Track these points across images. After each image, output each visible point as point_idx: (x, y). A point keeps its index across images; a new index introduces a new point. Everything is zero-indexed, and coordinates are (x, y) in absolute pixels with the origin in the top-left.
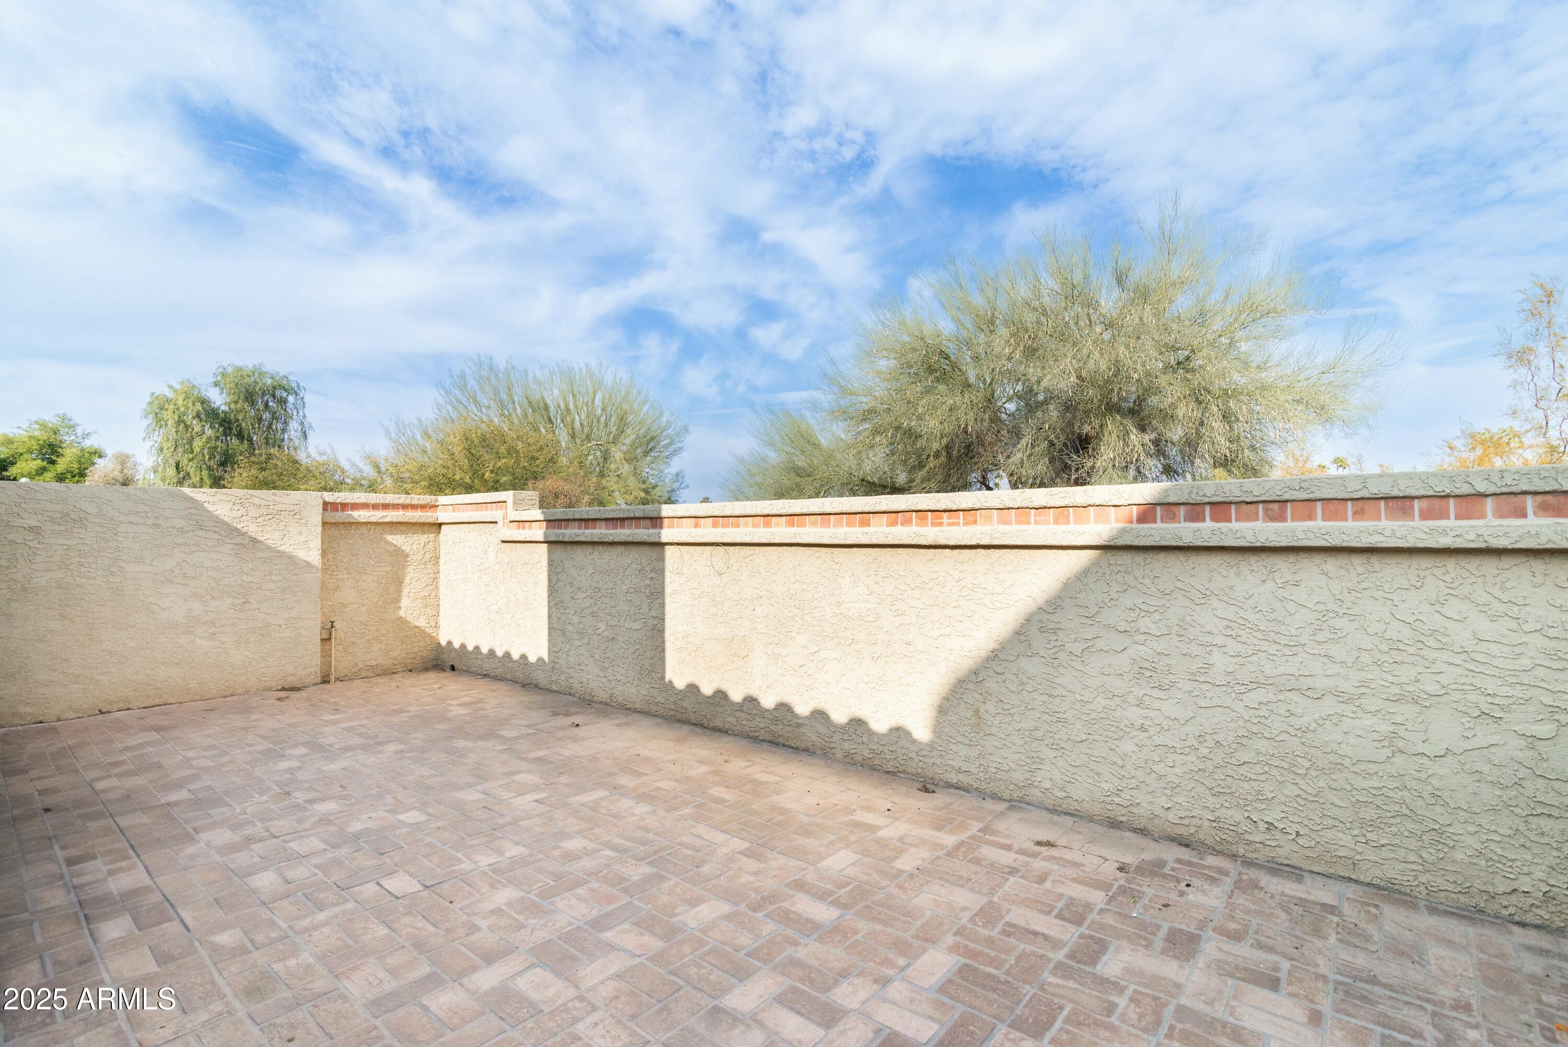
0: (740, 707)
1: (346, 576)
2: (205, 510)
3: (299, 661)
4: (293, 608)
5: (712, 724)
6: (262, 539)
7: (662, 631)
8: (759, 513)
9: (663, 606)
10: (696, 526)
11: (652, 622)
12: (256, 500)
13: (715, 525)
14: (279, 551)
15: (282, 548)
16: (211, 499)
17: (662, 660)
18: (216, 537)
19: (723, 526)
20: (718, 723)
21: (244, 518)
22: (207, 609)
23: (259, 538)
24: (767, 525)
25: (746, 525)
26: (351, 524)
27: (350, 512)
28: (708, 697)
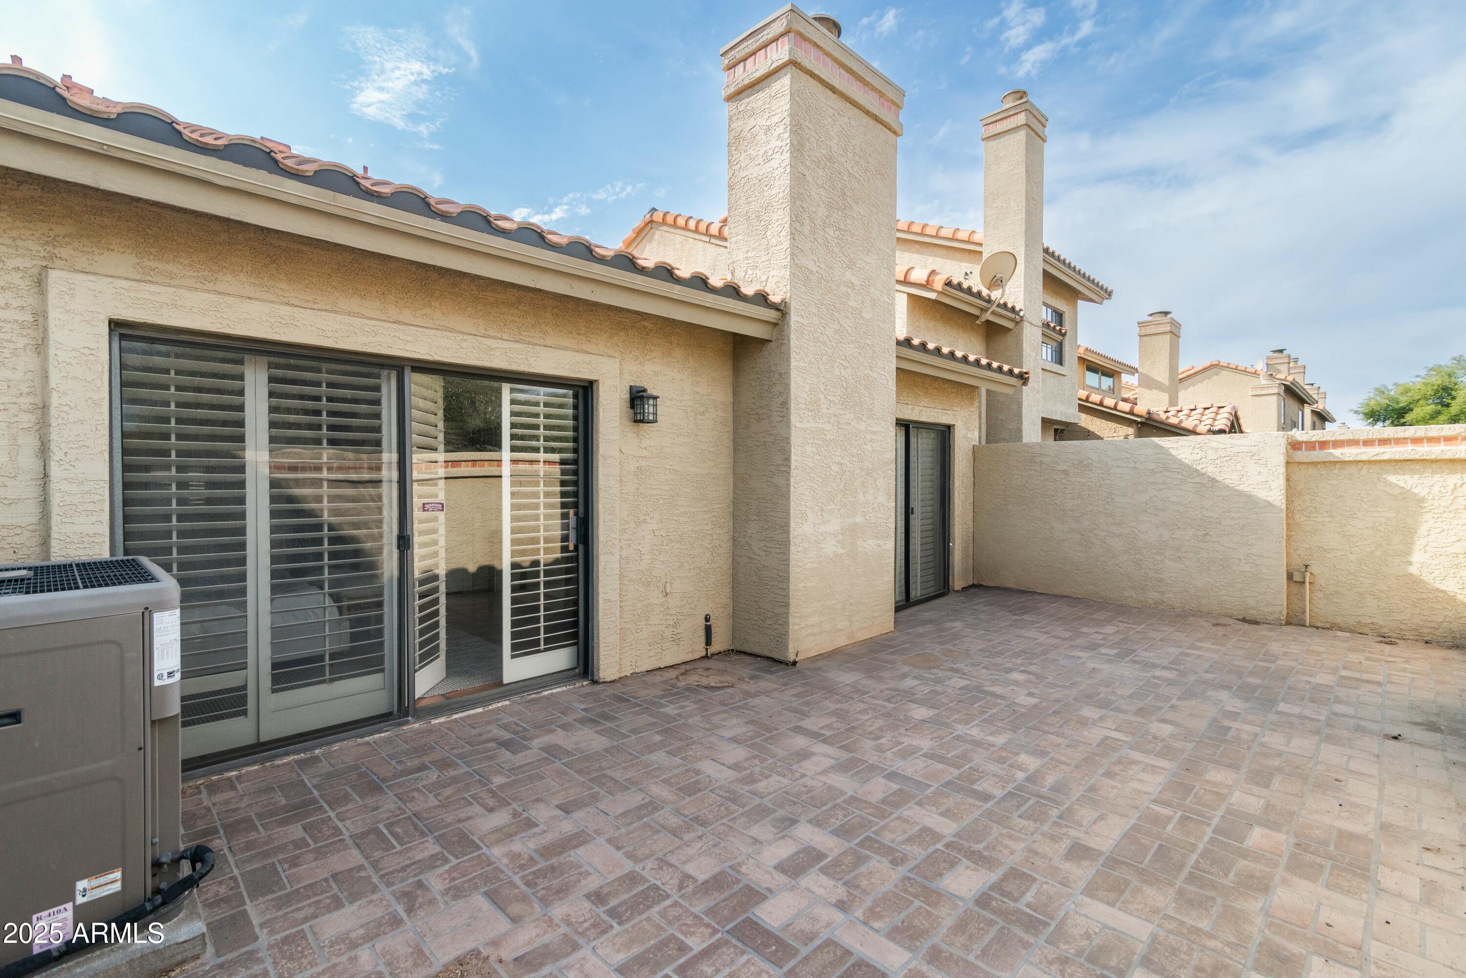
1: (1328, 519)
2: (1170, 455)
3: (1261, 597)
4: (1252, 545)
6: (1220, 479)
12: (1214, 444)
14: (1237, 491)
15: (1240, 488)
16: (1175, 445)
18: (1180, 477)
21: (1203, 460)
22: (1174, 536)
23: (1218, 478)
26: (1335, 463)
27: (1331, 451)
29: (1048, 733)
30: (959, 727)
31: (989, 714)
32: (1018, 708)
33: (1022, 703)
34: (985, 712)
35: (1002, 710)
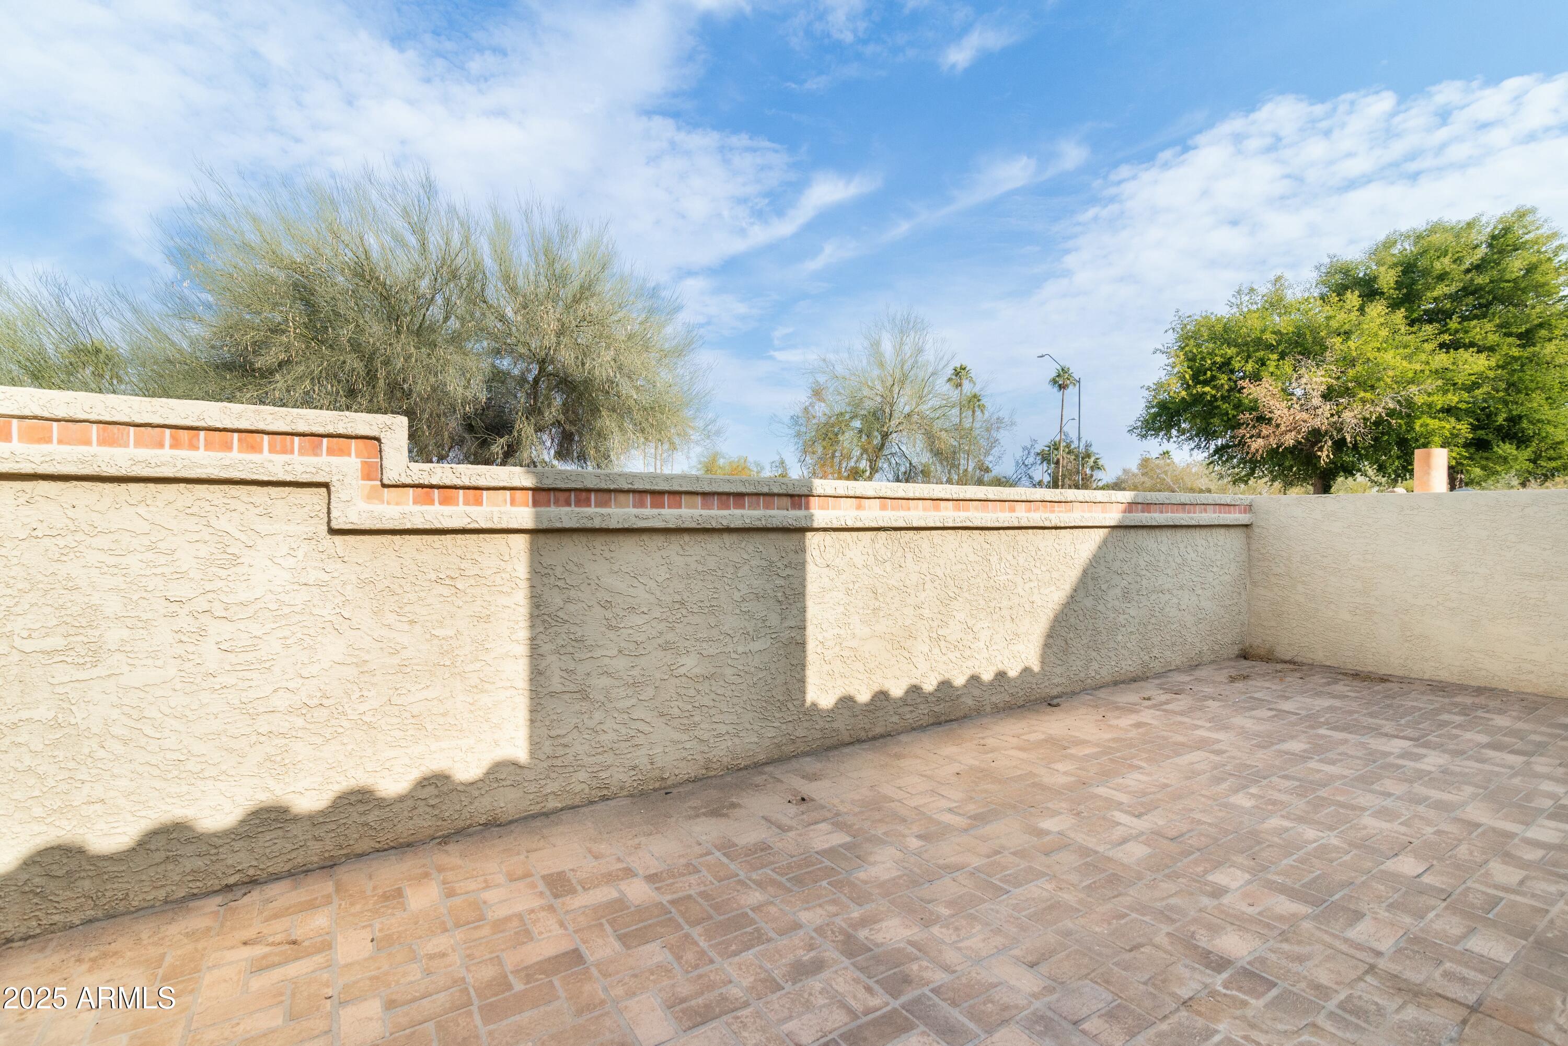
0: (904, 701)
5: (870, 735)
7: (802, 645)
8: (927, 496)
9: (803, 610)
10: (859, 507)
11: (786, 635)
13: (883, 508)
17: (802, 681)
19: (893, 509)
20: (879, 730)
24: (937, 509)
25: (916, 508)
28: (866, 705)
29: (1210, 824)
30: (1335, 841)
31: (1295, 857)
32: (1246, 863)
33: (1239, 872)
34: (1302, 861)
35: (1273, 863)
